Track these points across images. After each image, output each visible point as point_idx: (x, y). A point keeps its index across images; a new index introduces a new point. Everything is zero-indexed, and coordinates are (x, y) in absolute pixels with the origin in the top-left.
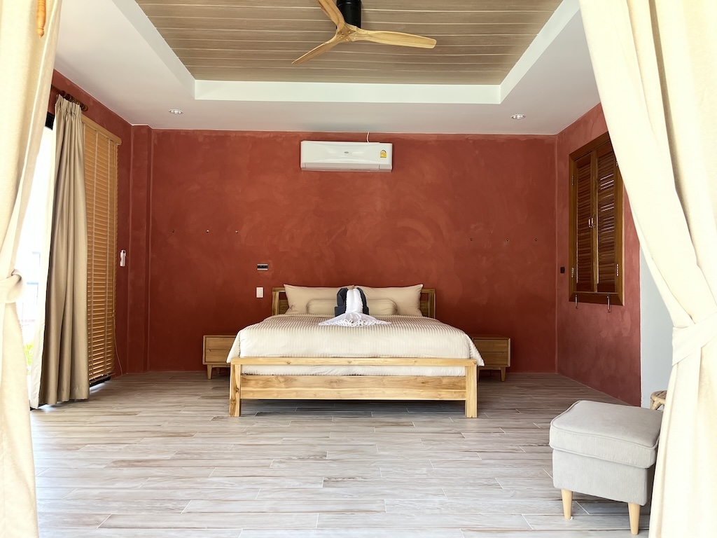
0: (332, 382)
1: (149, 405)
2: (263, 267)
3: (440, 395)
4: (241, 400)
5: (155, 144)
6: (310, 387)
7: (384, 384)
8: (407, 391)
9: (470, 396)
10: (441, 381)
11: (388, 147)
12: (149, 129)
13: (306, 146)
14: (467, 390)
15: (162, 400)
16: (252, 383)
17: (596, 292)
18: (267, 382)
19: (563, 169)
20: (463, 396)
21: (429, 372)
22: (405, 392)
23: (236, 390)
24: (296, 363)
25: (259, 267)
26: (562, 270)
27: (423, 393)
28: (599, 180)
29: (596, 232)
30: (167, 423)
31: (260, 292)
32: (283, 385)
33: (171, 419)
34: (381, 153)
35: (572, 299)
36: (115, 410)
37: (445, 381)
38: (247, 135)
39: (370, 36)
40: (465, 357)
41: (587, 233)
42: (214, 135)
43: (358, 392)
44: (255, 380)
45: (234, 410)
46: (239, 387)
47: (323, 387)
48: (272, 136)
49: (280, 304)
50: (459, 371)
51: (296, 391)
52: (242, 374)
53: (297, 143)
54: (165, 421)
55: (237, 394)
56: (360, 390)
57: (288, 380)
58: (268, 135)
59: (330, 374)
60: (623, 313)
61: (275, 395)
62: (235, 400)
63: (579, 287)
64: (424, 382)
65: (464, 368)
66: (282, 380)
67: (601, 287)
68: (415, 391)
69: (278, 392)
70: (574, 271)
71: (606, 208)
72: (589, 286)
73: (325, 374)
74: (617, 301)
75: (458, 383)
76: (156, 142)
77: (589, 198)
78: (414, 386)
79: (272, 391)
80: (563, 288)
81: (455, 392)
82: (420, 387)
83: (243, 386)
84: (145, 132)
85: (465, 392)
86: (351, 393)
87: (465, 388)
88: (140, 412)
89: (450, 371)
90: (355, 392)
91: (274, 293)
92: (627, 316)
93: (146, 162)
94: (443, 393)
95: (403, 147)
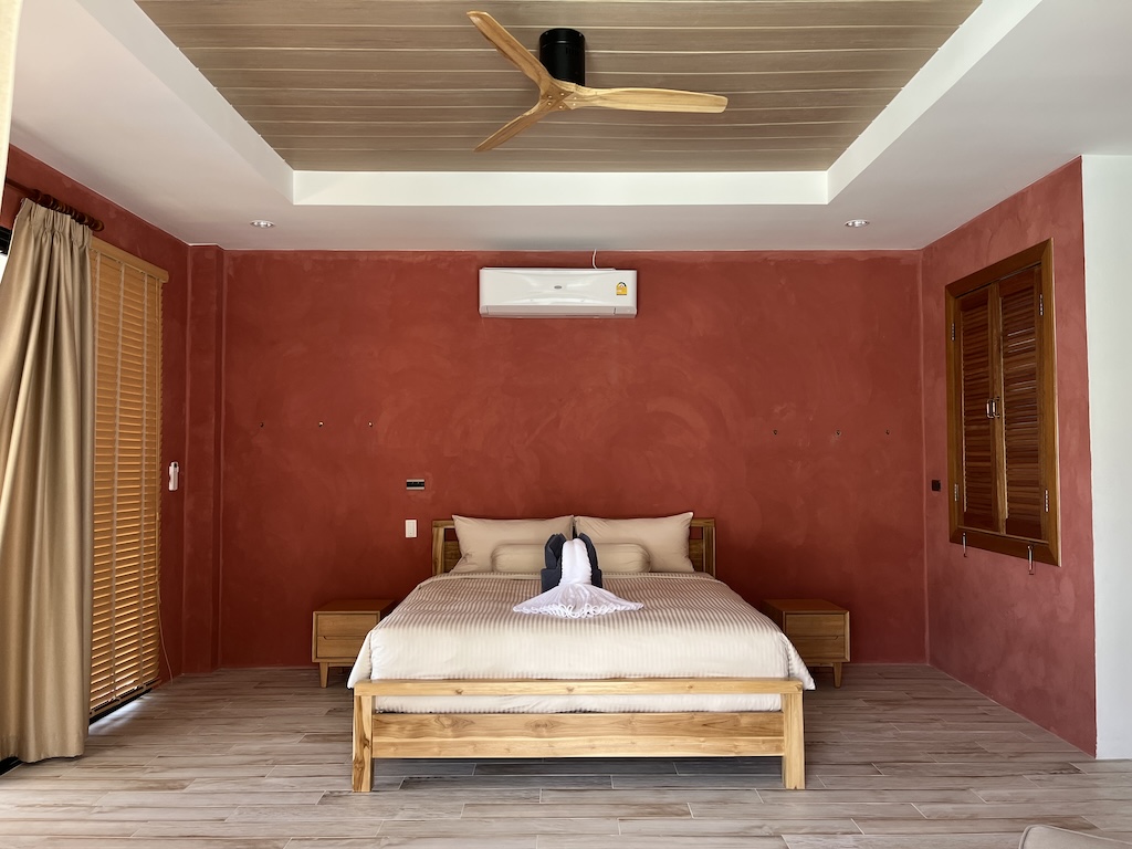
0: (538, 726)
1: (209, 760)
2: (415, 484)
3: (736, 747)
4: (373, 760)
5: (229, 276)
6: (499, 736)
7: (633, 729)
8: (677, 740)
9: (792, 749)
10: (738, 721)
11: (629, 277)
12: (219, 251)
13: (488, 276)
14: (785, 738)
15: (235, 748)
16: (394, 728)
17: (1003, 533)
18: (419, 725)
19: (934, 311)
20: (779, 749)
21: (716, 702)
22: (671, 742)
23: (364, 742)
24: (471, 692)
25: (409, 484)
26: (936, 486)
27: (706, 744)
28: (1005, 335)
29: (1001, 428)
30: (236, 812)
31: (411, 528)
32: (449, 732)
33: (246, 800)
34: (618, 288)
35: (955, 539)
36: (147, 776)
37: (745, 721)
38: (387, 257)
39: (601, 98)
40: (781, 674)
41: (983, 427)
42: (331, 258)
43: (586, 744)
44: (399, 723)
45: (360, 781)
46: (368, 736)
47: (522, 735)
48: (429, 258)
49: (445, 549)
50: (771, 701)
51: (473, 743)
52: (374, 712)
53: (474, 270)
54: (234, 806)
55: (366, 751)
56: (591, 741)
57: (458, 722)
58: (423, 258)
59: (535, 710)
60: (1058, 579)
61: (436, 750)
62: (362, 762)
63: (969, 519)
64: (707, 723)
65: (779, 696)
66: (447, 722)
67: (1012, 525)
68: (691, 741)
69: (441, 745)
70: (960, 490)
71: (1021, 388)
72: (991, 522)
73: (525, 710)
74: (1046, 556)
75: (767, 724)
76: (231, 273)
77: (985, 364)
78: (689, 731)
79: (429, 743)
80: (939, 517)
81: (764, 742)
82: (698, 734)
83: (378, 735)
84: (211, 258)
85: (782, 741)
86: (574, 745)
87: (781, 733)
88: (191, 780)
89: (753, 701)
90: (580, 744)
91: (435, 530)
92: (1067, 586)
93: (214, 308)
94: (742, 743)
95: (656, 274)
